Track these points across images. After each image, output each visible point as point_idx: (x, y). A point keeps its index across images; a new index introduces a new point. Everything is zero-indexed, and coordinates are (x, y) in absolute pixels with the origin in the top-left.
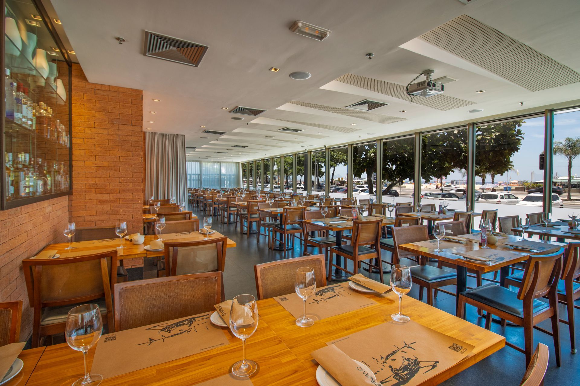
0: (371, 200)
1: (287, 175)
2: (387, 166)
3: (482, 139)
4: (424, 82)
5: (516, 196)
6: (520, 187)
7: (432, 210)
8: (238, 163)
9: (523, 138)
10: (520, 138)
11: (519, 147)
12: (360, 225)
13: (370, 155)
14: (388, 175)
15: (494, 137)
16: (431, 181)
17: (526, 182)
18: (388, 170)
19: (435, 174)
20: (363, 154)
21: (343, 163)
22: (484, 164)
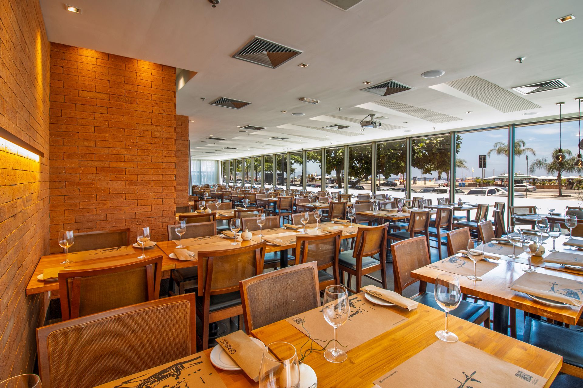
0: (340, 192)
1: (256, 171)
2: (354, 164)
3: (430, 143)
4: (369, 122)
5: (463, 191)
6: (472, 183)
7: (383, 198)
8: (218, 161)
9: (462, 143)
10: (459, 143)
11: (459, 150)
12: (334, 204)
13: (339, 154)
14: (354, 171)
15: (439, 141)
16: (390, 177)
17: (478, 179)
18: (354, 167)
19: (393, 172)
20: (332, 154)
21: (313, 160)
22: (433, 163)
